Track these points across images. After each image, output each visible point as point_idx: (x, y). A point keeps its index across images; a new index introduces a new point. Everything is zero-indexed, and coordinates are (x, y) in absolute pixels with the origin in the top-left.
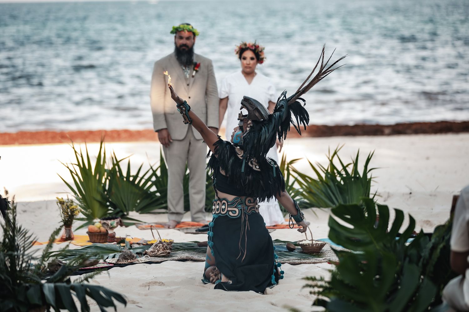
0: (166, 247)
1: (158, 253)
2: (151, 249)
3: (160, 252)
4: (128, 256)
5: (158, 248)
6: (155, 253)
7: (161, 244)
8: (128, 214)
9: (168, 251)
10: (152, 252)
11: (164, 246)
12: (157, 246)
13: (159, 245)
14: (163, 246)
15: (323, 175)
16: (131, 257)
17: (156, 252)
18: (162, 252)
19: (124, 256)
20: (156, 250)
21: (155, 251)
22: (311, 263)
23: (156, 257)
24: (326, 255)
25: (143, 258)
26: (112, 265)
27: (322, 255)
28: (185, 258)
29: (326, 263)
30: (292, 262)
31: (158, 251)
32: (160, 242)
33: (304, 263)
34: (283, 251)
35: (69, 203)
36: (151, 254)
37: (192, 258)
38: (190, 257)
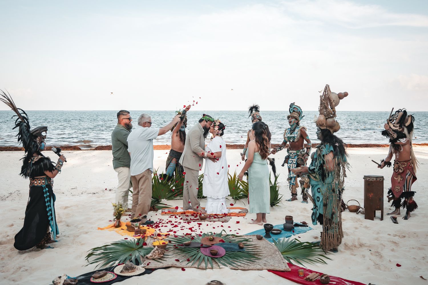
0: (160, 253)
1: (155, 257)
2: (150, 255)
3: (156, 256)
4: (129, 268)
5: (155, 253)
6: (153, 257)
7: (157, 251)
8: (161, 201)
9: (162, 255)
10: (151, 256)
11: (159, 253)
12: (154, 252)
13: (156, 251)
14: (158, 253)
16: (132, 268)
18: (158, 256)
19: (126, 268)
20: (154, 255)
21: (153, 256)
22: (256, 270)
23: (154, 259)
24: (263, 255)
25: (143, 265)
26: (115, 277)
27: (260, 254)
28: (170, 266)
29: (266, 271)
30: (243, 268)
31: (155, 256)
32: (157, 249)
33: (251, 270)
34: (236, 249)
35: (120, 206)
36: (150, 258)
37: (175, 266)
38: (173, 265)
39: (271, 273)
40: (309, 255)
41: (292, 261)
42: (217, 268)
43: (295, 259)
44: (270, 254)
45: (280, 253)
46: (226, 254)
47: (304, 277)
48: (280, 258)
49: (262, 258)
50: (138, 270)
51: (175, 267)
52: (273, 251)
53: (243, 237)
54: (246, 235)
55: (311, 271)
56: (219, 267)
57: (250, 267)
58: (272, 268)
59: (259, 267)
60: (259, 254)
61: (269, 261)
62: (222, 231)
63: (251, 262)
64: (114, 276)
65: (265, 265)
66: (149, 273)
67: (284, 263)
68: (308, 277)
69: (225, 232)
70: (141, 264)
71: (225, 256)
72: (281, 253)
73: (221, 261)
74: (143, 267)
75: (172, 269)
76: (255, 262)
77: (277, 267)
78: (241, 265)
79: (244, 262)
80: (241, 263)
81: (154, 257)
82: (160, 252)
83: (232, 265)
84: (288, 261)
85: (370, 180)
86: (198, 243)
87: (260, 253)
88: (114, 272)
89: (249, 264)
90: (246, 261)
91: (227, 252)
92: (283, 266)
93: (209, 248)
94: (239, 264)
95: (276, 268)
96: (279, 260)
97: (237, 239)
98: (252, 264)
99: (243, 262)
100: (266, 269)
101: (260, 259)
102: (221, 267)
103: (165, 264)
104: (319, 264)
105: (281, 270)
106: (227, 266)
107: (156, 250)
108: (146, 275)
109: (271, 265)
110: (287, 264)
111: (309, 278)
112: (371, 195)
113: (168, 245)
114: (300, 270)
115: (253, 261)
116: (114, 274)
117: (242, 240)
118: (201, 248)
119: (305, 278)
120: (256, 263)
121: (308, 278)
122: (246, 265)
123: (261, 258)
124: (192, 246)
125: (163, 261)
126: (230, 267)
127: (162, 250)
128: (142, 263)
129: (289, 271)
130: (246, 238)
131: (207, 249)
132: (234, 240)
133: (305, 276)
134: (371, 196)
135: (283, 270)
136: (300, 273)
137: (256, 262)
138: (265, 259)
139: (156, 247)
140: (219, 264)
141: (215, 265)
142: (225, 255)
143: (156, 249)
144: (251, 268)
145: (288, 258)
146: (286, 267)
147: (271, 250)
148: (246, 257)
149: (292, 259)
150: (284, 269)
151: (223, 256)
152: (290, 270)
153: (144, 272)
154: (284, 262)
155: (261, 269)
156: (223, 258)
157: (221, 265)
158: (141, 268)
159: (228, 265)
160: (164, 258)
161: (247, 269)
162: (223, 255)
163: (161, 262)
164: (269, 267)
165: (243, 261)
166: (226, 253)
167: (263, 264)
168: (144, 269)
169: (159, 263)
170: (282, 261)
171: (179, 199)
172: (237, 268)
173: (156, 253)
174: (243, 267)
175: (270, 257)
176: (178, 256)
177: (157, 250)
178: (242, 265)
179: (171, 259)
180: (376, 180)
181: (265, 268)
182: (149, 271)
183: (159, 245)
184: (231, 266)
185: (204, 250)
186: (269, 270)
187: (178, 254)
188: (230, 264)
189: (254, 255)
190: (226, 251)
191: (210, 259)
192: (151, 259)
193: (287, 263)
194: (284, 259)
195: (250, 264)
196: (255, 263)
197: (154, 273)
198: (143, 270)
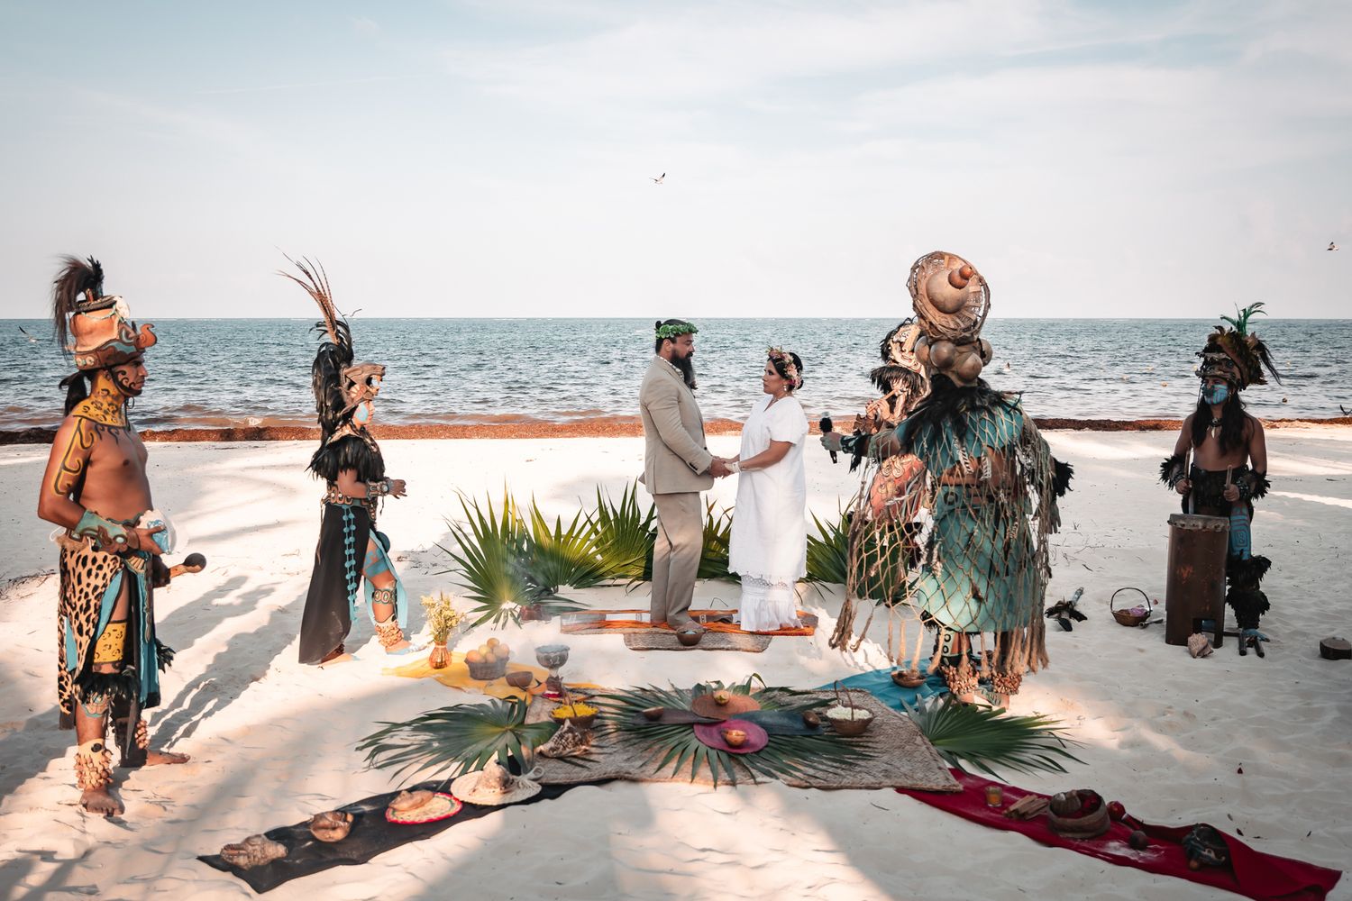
0: (579, 740)
1: (565, 753)
2: (550, 744)
3: (568, 750)
5: (563, 741)
6: (559, 752)
7: (570, 735)
8: (557, 591)
9: (584, 747)
10: (552, 749)
11: (577, 739)
12: (562, 738)
13: (566, 736)
14: (574, 739)
15: (832, 535)
17: (560, 750)
18: (572, 749)
19: (488, 781)
20: (561, 747)
21: (558, 748)
22: (861, 788)
23: (561, 758)
24: (879, 745)
25: (531, 774)
26: (457, 807)
27: (870, 744)
28: (613, 775)
29: (892, 791)
30: (825, 784)
31: (564, 748)
32: (569, 728)
33: (847, 788)
34: (797, 730)
35: (444, 605)
36: (551, 754)
37: (626, 775)
38: (622, 774)
39: (906, 798)
40: (1010, 748)
41: (963, 763)
42: (748, 784)
43: (971, 757)
44: (897, 743)
45: (927, 741)
46: (770, 744)
47: (1003, 807)
48: (928, 754)
49: (876, 755)
50: (519, 788)
51: (626, 779)
52: (905, 735)
53: (814, 696)
54: (823, 690)
55: (1021, 793)
56: (752, 780)
57: (845, 780)
58: (908, 783)
59: (869, 780)
60: (865, 744)
61: (898, 764)
62: (751, 678)
63: (843, 766)
64: (452, 804)
65: (887, 774)
66: (553, 798)
67: (940, 768)
68: (1012, 808)
69: (761, 680)
70: (526, 772)
71: (767, 749)
72: (930, 741)
73: (758, 764)
74: (534, 780)
75: (619, 787)
76: (856, 765)
77: (921, 780)
78: (817, 775)
79: (824, 767)
80: (814, 768)
81: (561, 753)
82: (580, 736)
83: (791, 775)
84: (951, 763)
85: (1185, 528)
86: (685, 711)
87: (867, 739)
88: (450, 794)
89: (839, 771)
90: (830, 763)
91: (772, 739)
92: (940, 779)
93: (718, 726)
94: (811, 771)
95: (920, 783)
96: (926, 760)
97: (798, 701)
98: (849, 772)
99: (821, 767)
100: (892, 786)
101: (871, 756)
102: (759, 779)
103: (596, 772)
104: (1042, 773)
105: (935, 787)
106: (777, 778)
107: (566, 732)
108: (546, 803)
109: (905, 775)
110: (950, 773)
111: (1016, 811)
112: (1186, 572)
113: (598, 718)
114: (991, 788)
115: (851, 764)
116: (453, 801)
117: (812, 702)
118: (695, 727)
119: (1006, 812)
120: (860, 769)
121: (1014, 811)
122: (831, 775)
123: (871, 754)
124: (668, 719)
125: (588, 764)
126: (785, 780)
127: (585, 733)
128: (529, 768)
129: (958, 793)
130: (822, 696)
131: (714, 730)
132: (788, 705)
133: (1006, 805)
134: (1185, 575)
135: (940, 788)
136: (992, 796)
137: (860, 766)
138: (886, 757)
139: (568, 723)
140: (754, 771)
141: (739, 775)
142: (767, 746)
143: (566, 729)
144: (845, 782)
145: (951, 755)
146: (948, 779)
147: (900, 731)
148: (827, 752)
149: (962, 757)
150: (943, 784)
151: (761, 750)
152: (961, 788)
153: (537, 795)
154: (941, 765)
155: (877, 785)
156: (762, 754)
157: (758, 774)
158: (529, 783)
159: (778, 774)
160: (591, 753)
161: (835, 785)
162: (761, 747)
163: (582, 766)
164: (900, 780)
165: (822, 764)
166: (769, 741)
167: (881, 772)
168: (535, 784)
169: (578, 769)
170: (933, 763)
171: (609, 586)
172: (806, 782)
173: (568, 739)
174: (825, 780)
175: (897, 752)
176: (631, 748)
177: (570, 730)
178: (819, 774)
179: (612, 758)
180: (1204, 527)
181: (888, 782)
182: (552, 791)
183: (573, 715)
184: (789, 778)
185: (704, 732)
186: (901, 790)
187: (628, 744)
188: (784, 772)
189: (851, 748)
190: (769, 735)
191: (724, 757)
192: (552, 758)
193: (949, 769)
194: (939, 758)
195: (842, 773)
196: (858, 769)
197: (568, 796)
198: (536, 789)
